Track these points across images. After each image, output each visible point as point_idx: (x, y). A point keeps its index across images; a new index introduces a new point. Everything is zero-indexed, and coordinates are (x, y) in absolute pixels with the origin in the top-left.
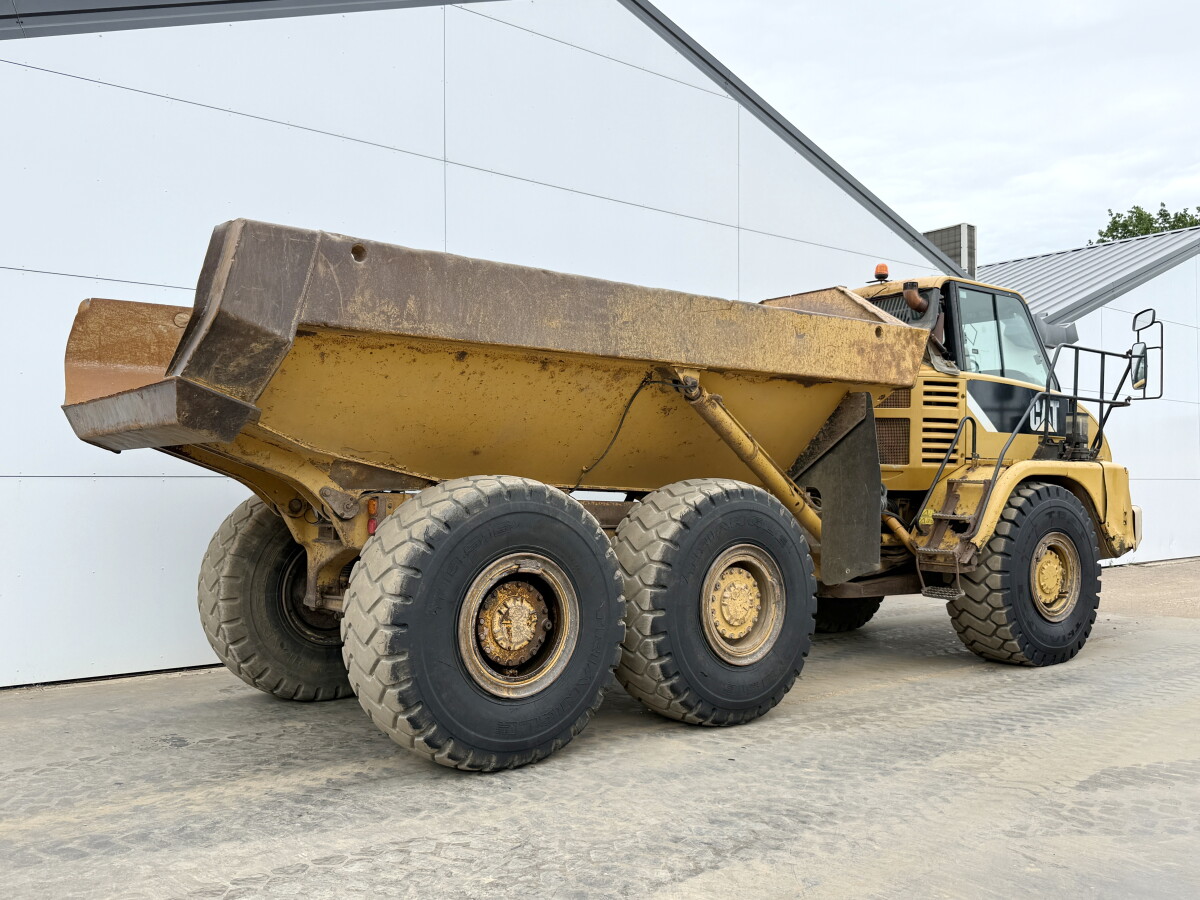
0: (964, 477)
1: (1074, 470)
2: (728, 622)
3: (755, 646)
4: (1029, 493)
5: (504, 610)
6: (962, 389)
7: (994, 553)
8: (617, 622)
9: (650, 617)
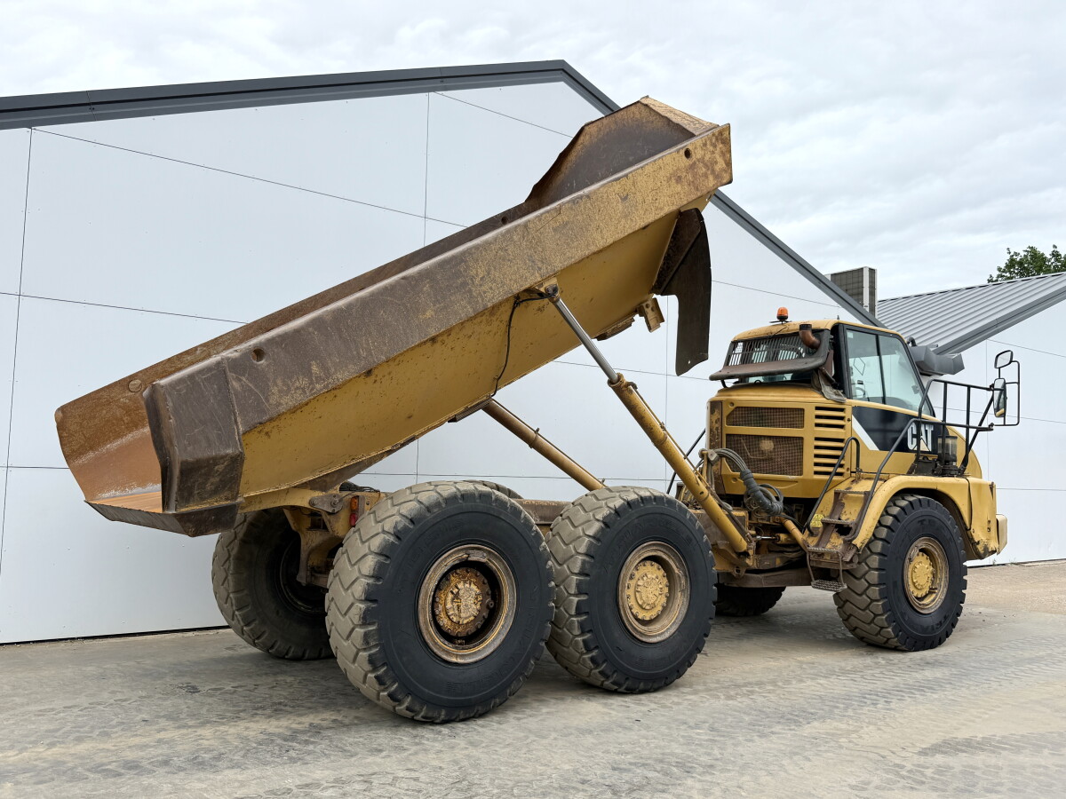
0: (849, 488)
1: (944, 484)
2: (641, 606)
3: (663, 626)
4: (903, 503)
5: (455, 591)
6: (848, 414)
7: (872, 553)
8: (548, 603)
9: (575, 599)
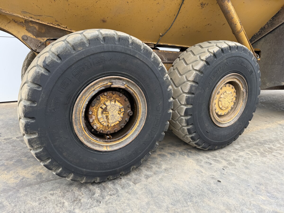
2: (221, 109)
3: (231, 118)
5: (104, 107)
9: (185, 108)
